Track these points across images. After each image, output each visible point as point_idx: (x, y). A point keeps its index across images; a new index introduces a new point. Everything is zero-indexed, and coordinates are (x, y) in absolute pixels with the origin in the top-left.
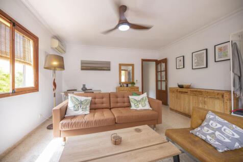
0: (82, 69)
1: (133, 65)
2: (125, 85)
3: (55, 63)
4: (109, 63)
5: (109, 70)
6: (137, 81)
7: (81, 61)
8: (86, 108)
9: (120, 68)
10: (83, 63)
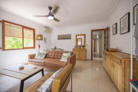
0: (58, 39)
1: (84, 35)
2: (79, 47)
3: (39, 38)
4: (70, 35)
5: (70, 39)
6: (87, 45)
7: (58, 35)
8: (42, 56)
9: (76, 37)
10: (58, 36)
